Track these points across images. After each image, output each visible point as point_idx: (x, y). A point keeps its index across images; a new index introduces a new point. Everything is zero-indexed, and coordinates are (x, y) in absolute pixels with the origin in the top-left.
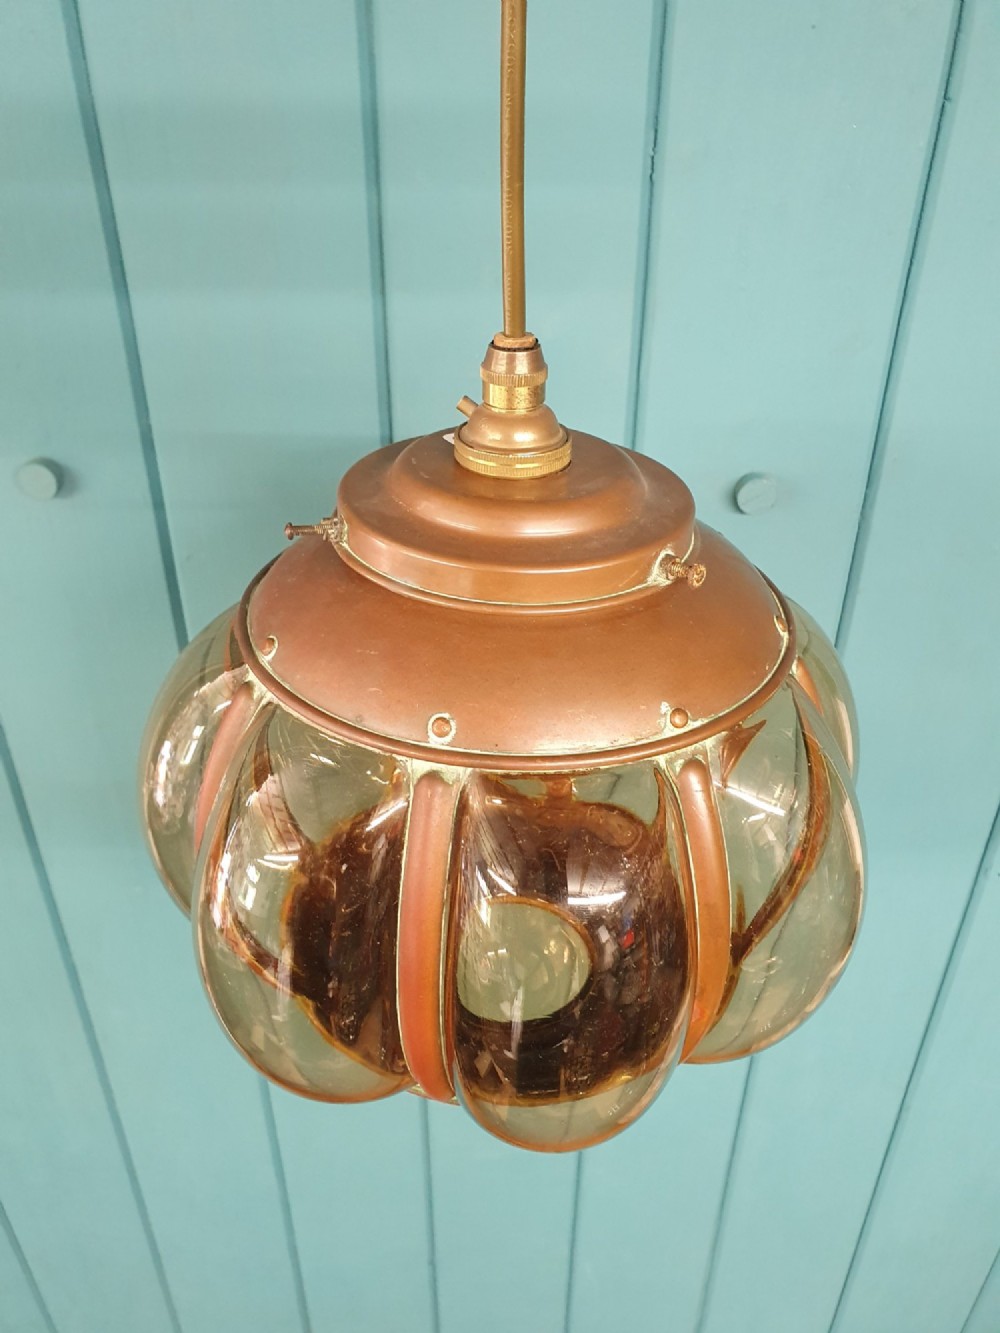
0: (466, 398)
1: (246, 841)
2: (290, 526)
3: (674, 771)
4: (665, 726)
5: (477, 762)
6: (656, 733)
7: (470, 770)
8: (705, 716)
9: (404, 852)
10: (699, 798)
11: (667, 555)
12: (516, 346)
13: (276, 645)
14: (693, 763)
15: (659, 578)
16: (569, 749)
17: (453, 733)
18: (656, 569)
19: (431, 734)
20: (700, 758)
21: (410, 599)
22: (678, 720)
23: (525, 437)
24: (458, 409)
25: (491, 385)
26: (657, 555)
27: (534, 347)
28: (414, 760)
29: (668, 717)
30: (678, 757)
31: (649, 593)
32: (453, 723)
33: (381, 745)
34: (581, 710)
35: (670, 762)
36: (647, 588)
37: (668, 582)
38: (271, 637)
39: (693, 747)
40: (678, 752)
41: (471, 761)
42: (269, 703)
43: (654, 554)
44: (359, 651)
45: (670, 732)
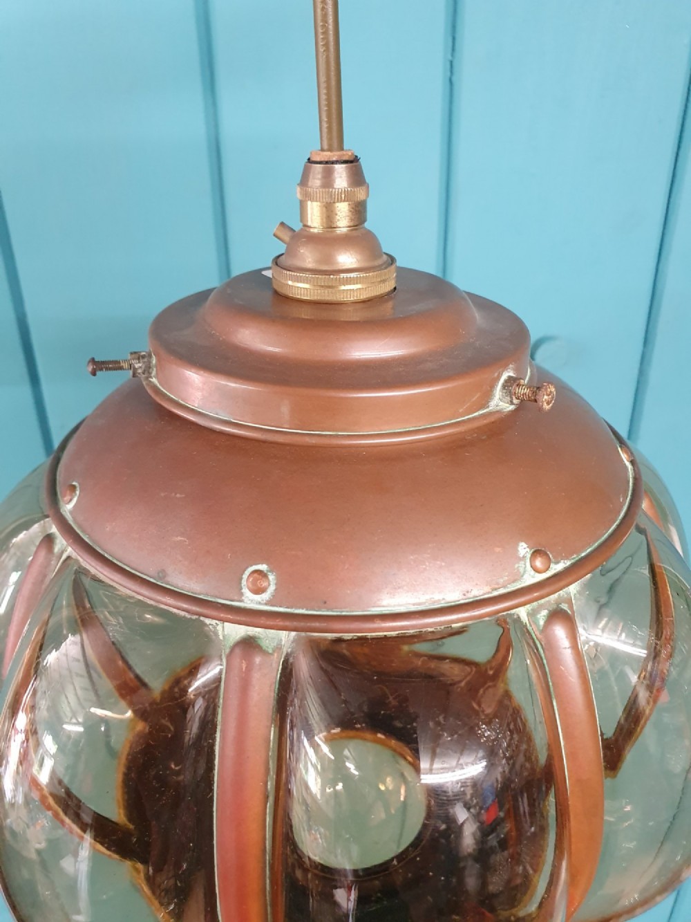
0: (282, 224)
1: (43, 704)
2: (93, 361)
3: (536, 623)
4: (525, 572)
5: (302, 624)
6: (514, 581)
7: (293, 634)
8: (567, 558)
9: (218, 735)
10: (567, 654)
11: (510, 378)
12: (334, 159)
13: (78, 492)
14: (557, 615)
15: (501, 403)
16: (414, 605)
17: (272, 588)
18: (498, 391)
19: (246, 591)
20: (565, 607)
21: (222, 433)
22: (539, 563)
23: (347, 259)
24: (275, 235)
25: (309, 203)
26: (499, 378)
27: (353, 161)
28: (226, 623)
29: (528, 561)
30: (541, 607)
31: (492, 419)
32: (271, 577)
33: (185, 606)
34: (426, 556)
35: (532, 614)
36: (490, 414)
37: (512, 407)
38: (74, 483)
39: (556, 595)
40: (542, 601)
41: (295, 624)
42: (69, 558)
43: (496, 374)
44: (162, 494)
45: (531, 578)
